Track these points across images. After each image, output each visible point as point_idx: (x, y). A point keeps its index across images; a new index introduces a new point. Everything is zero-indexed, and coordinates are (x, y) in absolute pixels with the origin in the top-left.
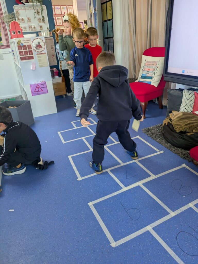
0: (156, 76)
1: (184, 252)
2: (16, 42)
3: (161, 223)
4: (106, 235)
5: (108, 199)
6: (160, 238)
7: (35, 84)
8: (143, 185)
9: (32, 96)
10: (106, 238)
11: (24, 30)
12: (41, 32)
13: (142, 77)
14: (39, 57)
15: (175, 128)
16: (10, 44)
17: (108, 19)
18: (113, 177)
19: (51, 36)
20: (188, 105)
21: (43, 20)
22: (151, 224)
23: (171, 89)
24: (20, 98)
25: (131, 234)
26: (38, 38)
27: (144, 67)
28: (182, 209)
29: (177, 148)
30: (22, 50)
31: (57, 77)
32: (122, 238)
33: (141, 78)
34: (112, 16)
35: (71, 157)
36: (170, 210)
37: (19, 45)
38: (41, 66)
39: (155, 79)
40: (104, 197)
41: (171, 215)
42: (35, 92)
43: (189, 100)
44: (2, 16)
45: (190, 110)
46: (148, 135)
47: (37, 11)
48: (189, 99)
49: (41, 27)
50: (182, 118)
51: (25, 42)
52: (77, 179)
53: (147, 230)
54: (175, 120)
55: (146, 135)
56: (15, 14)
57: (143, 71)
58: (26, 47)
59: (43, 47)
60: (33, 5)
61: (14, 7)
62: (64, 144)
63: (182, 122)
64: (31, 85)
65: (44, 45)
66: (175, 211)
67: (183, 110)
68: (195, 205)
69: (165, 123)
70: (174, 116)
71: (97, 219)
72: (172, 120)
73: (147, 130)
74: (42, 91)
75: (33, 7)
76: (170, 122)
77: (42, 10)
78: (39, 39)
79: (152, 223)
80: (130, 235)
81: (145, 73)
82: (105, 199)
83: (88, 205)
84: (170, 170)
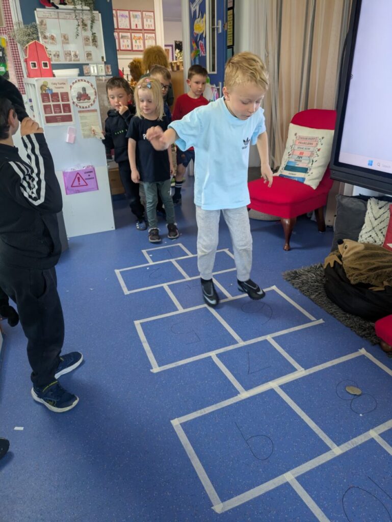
0: (315, 168)
2: (38, 85)
3: (313, 469)
5: (210, 414)
6: (310, 499)
7: (73, 171)
8: (282, 388)
9: (67, 194)
11: (53, 58)
12: (88, 64)
13: (288, 168)
14: (82, 118)
15: (347, 275)
16: (25, 87)
18: (221, 369)
19: (108, 73)
20: (377, 229)
21: (93, 42)
22: (293, 468)
23: (344, 194)
25: (254, 487)
26: (82, 80)
27: (291, 147)
28: (355, 442)
29: (351, 315)
30: (49, 102)
32: (237, 496)
33: (285, 169)
35: (140, 323)
36: (332, 442)
37: (44, 92)
38: (86, 136)
39: (312, 173)
40: (202, 410)
41: (333, 452)
42: (72, 186)
43: (379, 220)
44: (11, 29)
45: (380, 239)
46: (295, 286)
47: (82, 22)
48: (379, 217)
49: (89, 55)
50: (362, 254)
51: (55, 86)
52: (151, 370)
53: (285, 481)
54: (349, 259)
55: (291, 285)
56: (38, 27)
57: (289, 155)
58: (58, 97)
59: (92, 97)
60: (75, 10)
61: (35, 11)
62: (127, 295)
63: (363, 263)
64: (65, 173)
65: (94, 93)
66: (342, 446)
67: (366, 239)
68: (382, 435)
69: (329, 263)
70: (347, 249)
72: (342, 259)
73: (292, 275)
74: (87, 185)
75: (74, 14)
76: (338, 261)
77: (93, 21)
78: (85, 81)
79: (297, 466)
80: (252, 490)
81: (293, 160)
82: (204, 413)
83: (171, 425)
84: (334, 359)
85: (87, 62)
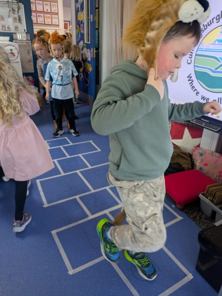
1: (136, 277)
4: (64, 263)
5: (72, 227)
8: (110, 214)
10: (65, 266)
18: (81, 204)
19: (28, 39)
21: (19, 21)
25: (90, 261)
26: (10, 45)
32: (81, 266)
34: (98, 26)
35: (40, 181)
47: (12, 9)
49: (16, 28)
52: (43, 206)
59: (16, 55)
60: (8, 2)
65: (17, 53)
71: (58, 247)
75: (8, 4)
77: (19, 9)
78: (12, 45)
80: (89, 263)
82: (69, 227)
85: (15, 32)
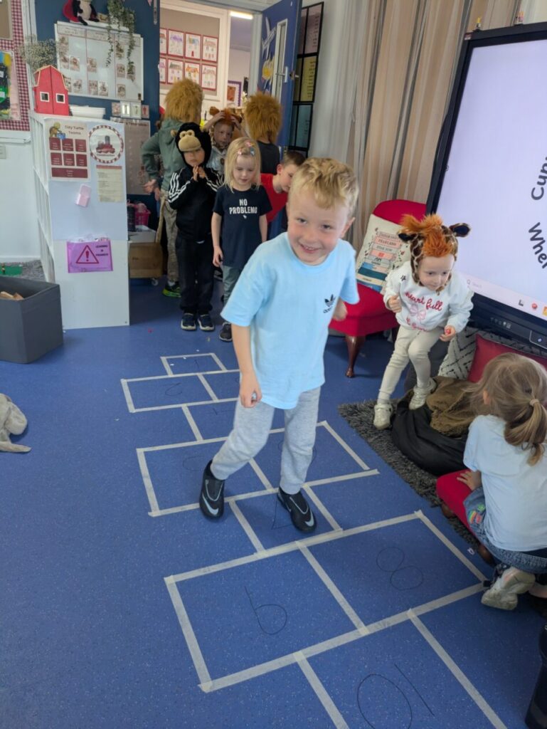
2: (47, 127)
3: (331, 650)
4: (192, 661)
5: (215, 573)
6: (320, 684)
7: (81, 242)
9: (69, 271)
10: (192, 668)
11: (73, 88)
12: (118, 102)
13: (362, 271)
14: (101, 175)
16: (30, 121)
17: (302, 100)
19: (144, 117)
20: (461, 363)
21: (129, 73)
22: (307, 647)
24: (35, 267)
25: (255, 665)
26: (106, 127)
27: (370, 244)
28: (388, 622)
30: (60, 149)
31: (145, 228)
32: (231, 673)
34: (312, 95)
36: (359, 620)
37: (54, 136)
38: (103, 199)
40: (206, 568)
41: (358, 632)
42: (77, 262)
44: (20, 44)
46: (351, 424)
47: (117, 46)
49: (121, 89)
51: (69, 130)
52: (150, 514)
53: (293, 662)
55: (346, 422)
56: (57, 45)
57: (366, 255)
58: (72, 145)
59: (118, 150)
60: (109, 29)
61: (55, 25)
62: (132, 414)
64: (69, 245)
65: (121, 145)
66: (371, 625)
67: (447, 373)
68: (421, 617)
71: (180, 619)
73: (350, 409)
74: (98, 263)
75: (107, 35)
77: (132, 46)
78: (110, 128)
79: (310, 645)
80: (251, 669)
81: (369, 262)
82: (208, 572)
83: (164, 582)
84: (382, 520)
85: (117, 99)
